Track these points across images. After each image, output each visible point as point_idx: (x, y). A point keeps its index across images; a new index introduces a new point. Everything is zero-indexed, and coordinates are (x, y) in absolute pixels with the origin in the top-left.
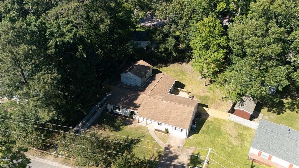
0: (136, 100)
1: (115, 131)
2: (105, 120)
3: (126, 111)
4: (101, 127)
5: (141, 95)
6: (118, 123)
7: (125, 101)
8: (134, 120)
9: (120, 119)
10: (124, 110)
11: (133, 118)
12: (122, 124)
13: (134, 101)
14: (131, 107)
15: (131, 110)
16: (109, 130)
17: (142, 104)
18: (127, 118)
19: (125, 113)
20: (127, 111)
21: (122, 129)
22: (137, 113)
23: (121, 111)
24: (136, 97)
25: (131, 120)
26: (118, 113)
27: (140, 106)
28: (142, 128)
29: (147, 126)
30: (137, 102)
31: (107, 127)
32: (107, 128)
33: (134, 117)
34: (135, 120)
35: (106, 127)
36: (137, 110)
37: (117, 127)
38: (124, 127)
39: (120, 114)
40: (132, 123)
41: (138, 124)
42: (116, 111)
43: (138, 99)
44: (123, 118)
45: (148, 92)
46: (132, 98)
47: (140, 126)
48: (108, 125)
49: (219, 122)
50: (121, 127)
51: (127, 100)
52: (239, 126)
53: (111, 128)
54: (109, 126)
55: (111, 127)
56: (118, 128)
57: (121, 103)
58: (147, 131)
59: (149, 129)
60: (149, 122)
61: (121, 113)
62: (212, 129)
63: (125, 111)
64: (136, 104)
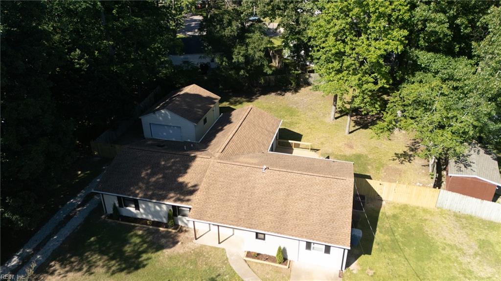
0: (185, 173)
1: (125, 271)
2: (95, 241)
3: (158, 208)
4: (79, 264)
5: (197, 159)
6: (136, 245)
7: (153, 179)
8: (181, 230)
9: (140, 232)
10: (150, 204)
11: (179, 225)
12: (147, 248)
13: (179, 176)
14: (172, 195)
15: (171, 203)
16: (103, 270)
17: (201, 181)
18: (161, 229)
19: (156, 213)
20: (160, 207)
21: (145, 263)
22: (190, 209)
23: (141, 210)
24: (185, 165)
25: (174, 231)
26: (135, 214)
27: (197, 190)
28: (208, 253)
29: (221, 246)
30: (188, 179)
31: (100, 259)
32: (100, 263)
33: (180, 223)
34: (186, 231)
35: (95, 262)
36: (188, 200)
37: (129, 257)
38: (153, 255)
39: (139, 217)
40: (177, 242)
41: (195, 241)
42: (130, 211)
43: (189, 171)
44: (149, 229)
45: (217, 150)
46: (174, 168)
47: (202, 246)
48: (102, 253)
49: (415, 215)
50: (144, 256)
51: (157, 177)
52: (470, 221)
53: (113, 262)
54: (105, 257)
55: (112, 259)
56: (133, 260)
57: (141, 184)
58: (223, 263)
59: (228, 256)
60: (225, 232)
61: (142, 214)
62: (403, 236)
63: (152, 209)
64: (186, 185)
